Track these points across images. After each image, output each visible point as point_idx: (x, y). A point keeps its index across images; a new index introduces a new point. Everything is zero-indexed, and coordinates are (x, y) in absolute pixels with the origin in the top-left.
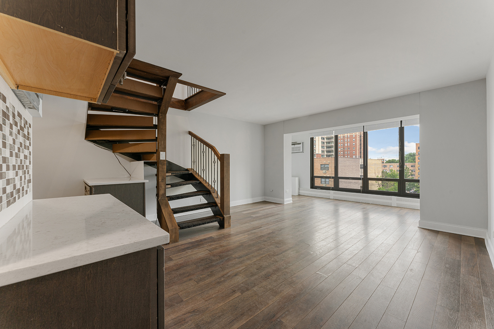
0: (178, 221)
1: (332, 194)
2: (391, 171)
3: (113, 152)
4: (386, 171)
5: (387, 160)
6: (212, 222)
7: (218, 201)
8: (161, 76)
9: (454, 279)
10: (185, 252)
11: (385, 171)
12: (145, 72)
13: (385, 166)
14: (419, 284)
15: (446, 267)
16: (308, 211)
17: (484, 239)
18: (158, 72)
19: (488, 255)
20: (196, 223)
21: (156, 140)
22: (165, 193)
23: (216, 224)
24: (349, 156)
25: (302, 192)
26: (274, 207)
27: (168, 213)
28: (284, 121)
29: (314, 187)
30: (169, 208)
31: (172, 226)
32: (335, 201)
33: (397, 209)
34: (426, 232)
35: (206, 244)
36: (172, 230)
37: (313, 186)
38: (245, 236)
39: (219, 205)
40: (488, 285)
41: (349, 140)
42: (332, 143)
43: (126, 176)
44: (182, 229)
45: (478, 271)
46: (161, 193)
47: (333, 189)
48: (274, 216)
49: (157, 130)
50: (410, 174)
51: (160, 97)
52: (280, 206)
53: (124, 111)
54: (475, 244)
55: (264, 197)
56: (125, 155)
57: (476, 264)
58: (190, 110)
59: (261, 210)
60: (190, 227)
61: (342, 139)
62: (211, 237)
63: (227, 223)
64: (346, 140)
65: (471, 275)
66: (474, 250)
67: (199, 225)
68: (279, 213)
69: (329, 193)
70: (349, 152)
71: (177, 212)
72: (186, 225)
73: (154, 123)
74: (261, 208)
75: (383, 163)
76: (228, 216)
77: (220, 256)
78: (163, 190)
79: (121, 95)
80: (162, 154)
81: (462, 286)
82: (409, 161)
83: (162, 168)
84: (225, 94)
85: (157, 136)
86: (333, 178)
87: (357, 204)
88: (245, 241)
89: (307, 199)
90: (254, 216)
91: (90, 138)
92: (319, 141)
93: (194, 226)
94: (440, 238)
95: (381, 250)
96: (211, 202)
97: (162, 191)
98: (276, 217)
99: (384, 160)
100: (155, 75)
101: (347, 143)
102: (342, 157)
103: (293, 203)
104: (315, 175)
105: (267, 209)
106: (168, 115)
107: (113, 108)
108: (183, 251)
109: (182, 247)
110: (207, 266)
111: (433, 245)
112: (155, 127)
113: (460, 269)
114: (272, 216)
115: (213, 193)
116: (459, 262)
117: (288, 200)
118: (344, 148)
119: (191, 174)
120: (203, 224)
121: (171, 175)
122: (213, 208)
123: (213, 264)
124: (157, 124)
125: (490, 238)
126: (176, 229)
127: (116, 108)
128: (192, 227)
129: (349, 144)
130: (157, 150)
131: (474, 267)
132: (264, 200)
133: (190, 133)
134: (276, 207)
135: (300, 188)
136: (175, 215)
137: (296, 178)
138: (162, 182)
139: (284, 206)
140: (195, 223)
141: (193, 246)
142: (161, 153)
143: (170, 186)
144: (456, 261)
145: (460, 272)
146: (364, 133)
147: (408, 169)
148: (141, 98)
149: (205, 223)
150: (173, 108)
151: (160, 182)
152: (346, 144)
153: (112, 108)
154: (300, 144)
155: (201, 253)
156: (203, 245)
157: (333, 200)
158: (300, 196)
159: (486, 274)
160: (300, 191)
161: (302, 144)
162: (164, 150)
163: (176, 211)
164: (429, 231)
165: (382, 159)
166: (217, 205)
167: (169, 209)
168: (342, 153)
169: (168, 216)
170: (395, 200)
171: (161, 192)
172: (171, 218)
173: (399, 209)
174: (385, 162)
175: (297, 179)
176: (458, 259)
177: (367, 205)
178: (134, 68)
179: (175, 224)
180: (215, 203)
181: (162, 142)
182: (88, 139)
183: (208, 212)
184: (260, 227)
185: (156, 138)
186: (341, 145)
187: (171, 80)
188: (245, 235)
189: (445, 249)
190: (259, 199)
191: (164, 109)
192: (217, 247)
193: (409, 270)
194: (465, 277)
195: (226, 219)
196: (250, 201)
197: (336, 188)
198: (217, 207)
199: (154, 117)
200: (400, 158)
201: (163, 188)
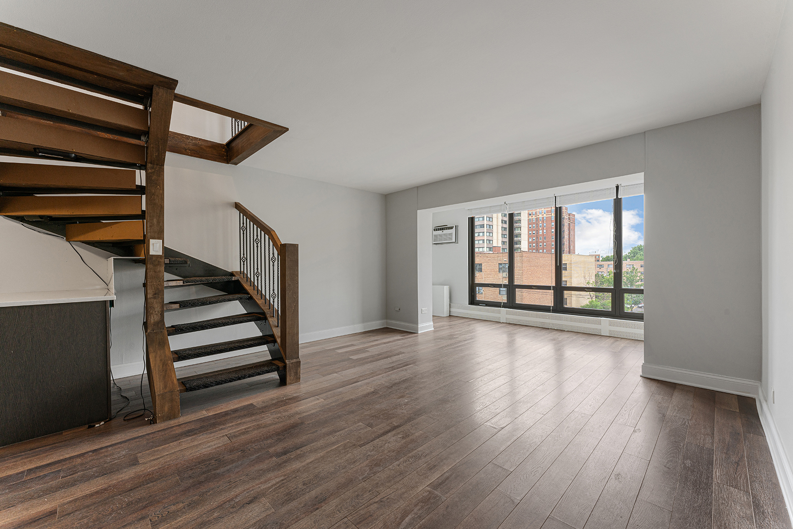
0: (179, 375)
1: (504, 314)
2: (610, 274)
3: (68, 240)
4: (603, 273)
5: (605, 256)
6: (259, 374)
7: (277, 332)
8: (135, 85)
9: (700, 496)
10: (175, 443)
11: (600, 273)
12: (92, 73)
13: (601, 266)
14: (630, 514)
15: (685, 467)
16: (455, 346)
17: (754, 400)
18: (122, 74)
19: (763, 436)
20: (223, 377)
21: (142, 216)
22: (162, 321)
23: (274, 375)
24: (545, 251)
25: (456, 311)
26: (399, 340)
27: (161, 360)
28: (417, 187)
29: (475, 302)
30: (166, 349)
31: (165, 387)
32: (508, 326)
33: (611, 340)
34: (654, 386)
35: (232, 422)
36: (162, 395)
37: (473, 301)
38: (318, 401)
39: (279, 340)
40: (766, 511)
41: (545, 225)
42: (519, 230)
43: (98, 287)
44: (191, 390)
45: (746, 476)
46: (152, 321)
47: (505, 306)
48: (390, 356)
49: (144, 197)
50: (638, 278)
51: (143, 129)
52: (410, 338)
53: (66, 156)
54: (739, 410)
55: (385, 321)
56: (96, 247)
57: (743, 456)
58: (236, 164)
59: (373, 346)
60: (208, 387)
61: (534, 223)
62: (252, 404)
63: (293, 374)
64: (540, 225)
65: (732, 486)
66: (738, 424)
67: (231, 381)
68: (402, 350)
69: (499, 312)
70: (545, 244)
71: (185, 356)
72: (200, 382)
73: (138, 183)
74: (375, 340)
75: (598, 261)
76: (295, 360)
77: (243, 451)
78: (157, 314)
79: (83, 129)
80: (153, 244)
81: (715, 517)
82: (638, 257)
83: (155, 272)
84: (287, 129)
85: (144, 208)
86: (505, 286)
87: (544, 332)
88: (312, 412)
89: (462, 323)
90: (354, 357)
91: (9, 212)
92: (497, 226)
93: (218, 383)
94: (677, 398)
95: (568, 427)
96: (267, 334)
97: (155, 316)
98: (394, 358)
99: (599, 256)
100: (118, 80)
101: (543, 230)
102: (534, 251)
103: (434, 331)
104: (477, 282)
105: (385, 343)
106: (167, 168)
107: (38, 148)
108: (174, 439)
109: (179, 431)
110: (202, 478)
111: (664, 414)
112: (141, 190)
113: (712, 471)
114: (387, 357)
115: (271, 317)
116: (711, 452)
117: (425, 326)
118: (537, 238)
119: (238, 281)
120: (240, 379)
121: (182, 284)
122: (271, 345)
123: (218, 471)
124: (144, 184)
125: (766, 401)
126: (172, 392)
127: (44, 149)
128: (212, 386)
129: (545, 231)
130: (144, 236)
131: (738, 466)
132: (385, 326)
133: (237, 206)
134: (402, 339)
135: (451, 304)
136: (177, 365)
137: (445, 287)
138: (155, 298)
139: (417, 336)
140: (219, 378)
141: (201, 427)
142: (152, 241)
143: (177, 306)
144: (705, 452)
145: (712, 478)
146: (556, 208)
147: (637, 270)
148: (101, 131)
149: (244, 378)
150: (201, 158)
151: (150, 298)
152: (541, 231)
153: (35, 149)
154: (452, 228)
155: (209, 444)
156: (223, 424)
157: (505, 324)
158: (452, 318)
159: (762, 482)
160: (452, 310)
161: (456, 228)
162: (160, 235)
163: (182, 355)
164: (659, 385)
165: (596, 256)
166: (275, 341)
167: (167, 352)
168: (534, 245)
169: (161, 367)
170: (605, 324)
171: (154, 318)
172: (166, 371)
173: (612, 340)
174: (601, 259)
175: (446, 289)
176: (708, 446)
177: (559, 334)
178: (65, 62)
179: (173, 382)
180: (273, 336)
181: (155, 219)
182: (4, 214)
183: (262, 352)
184: (355, 380)
185: (143, 212)
186: (532, 232)
187: (159, 93)
188: (318, 399)
189: (685, 424)
190: (376, 325)
191: (155, 154)
192: (248, 428)
193: (613, 476)
194: (721, 490)
195: (289, 367)
196: (359, 328)
197: (511, 304)
198: (276, 344)
199: (138, 171)
200: (615, 253)
201: (156, 310)
